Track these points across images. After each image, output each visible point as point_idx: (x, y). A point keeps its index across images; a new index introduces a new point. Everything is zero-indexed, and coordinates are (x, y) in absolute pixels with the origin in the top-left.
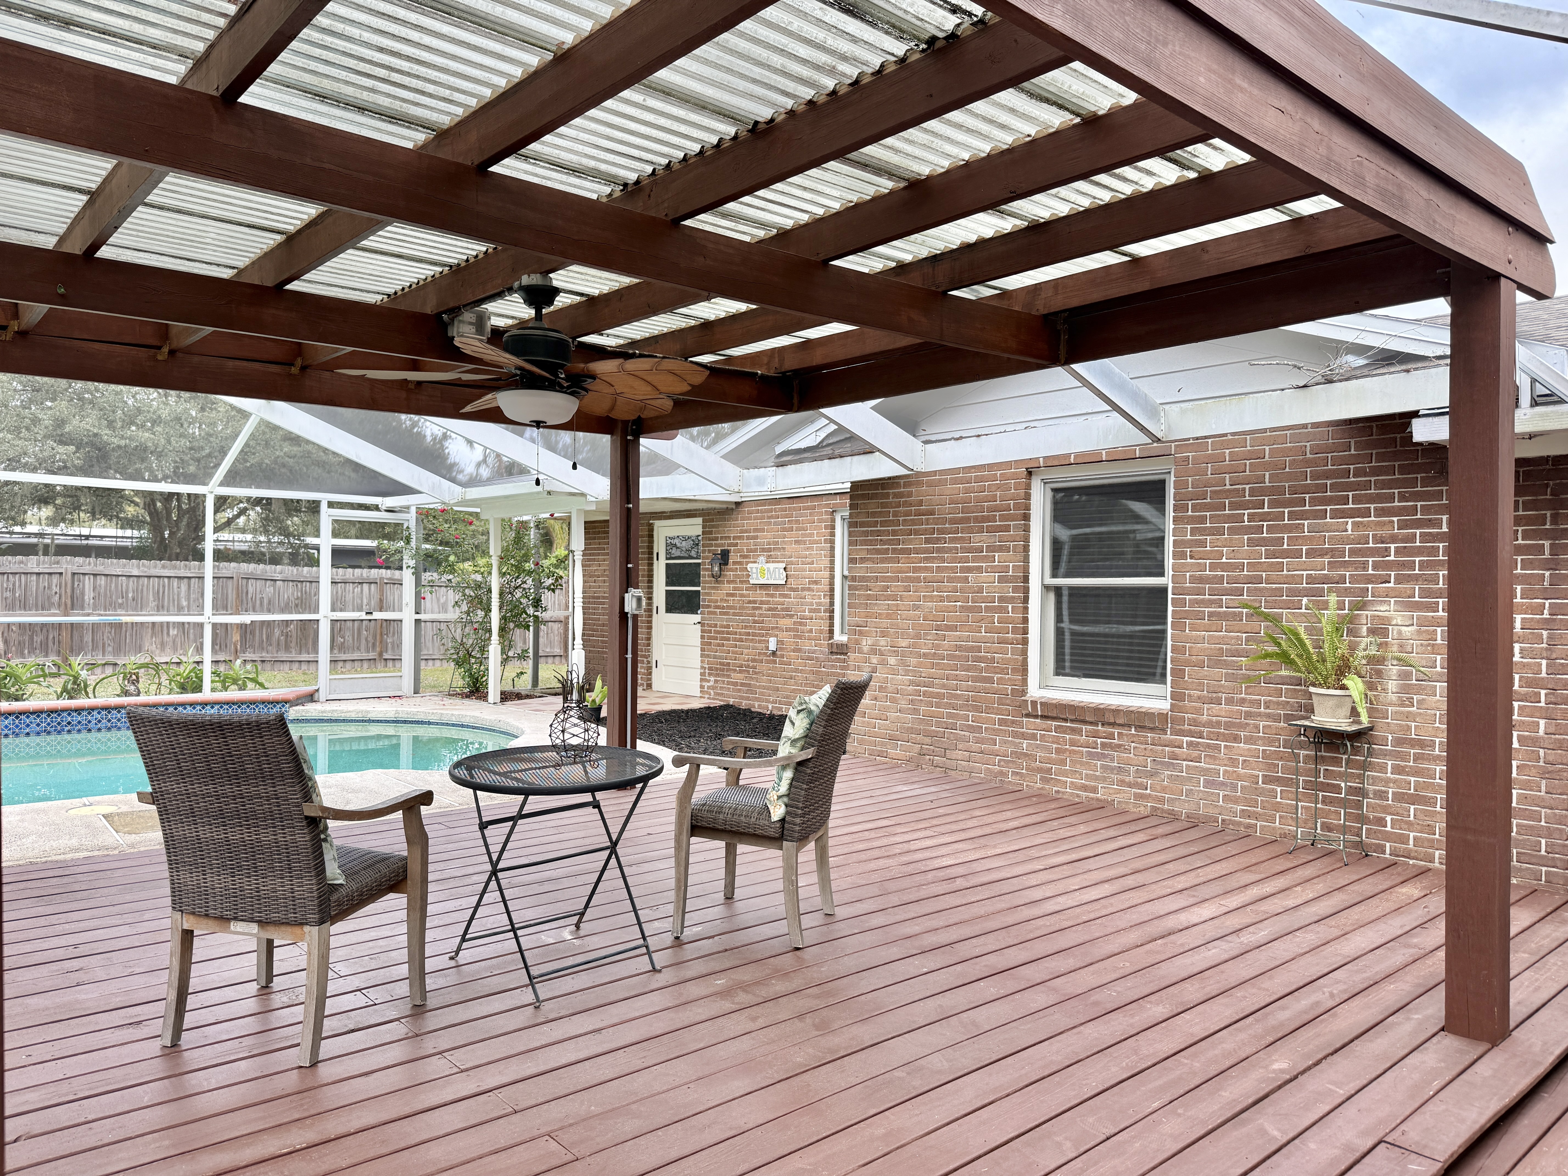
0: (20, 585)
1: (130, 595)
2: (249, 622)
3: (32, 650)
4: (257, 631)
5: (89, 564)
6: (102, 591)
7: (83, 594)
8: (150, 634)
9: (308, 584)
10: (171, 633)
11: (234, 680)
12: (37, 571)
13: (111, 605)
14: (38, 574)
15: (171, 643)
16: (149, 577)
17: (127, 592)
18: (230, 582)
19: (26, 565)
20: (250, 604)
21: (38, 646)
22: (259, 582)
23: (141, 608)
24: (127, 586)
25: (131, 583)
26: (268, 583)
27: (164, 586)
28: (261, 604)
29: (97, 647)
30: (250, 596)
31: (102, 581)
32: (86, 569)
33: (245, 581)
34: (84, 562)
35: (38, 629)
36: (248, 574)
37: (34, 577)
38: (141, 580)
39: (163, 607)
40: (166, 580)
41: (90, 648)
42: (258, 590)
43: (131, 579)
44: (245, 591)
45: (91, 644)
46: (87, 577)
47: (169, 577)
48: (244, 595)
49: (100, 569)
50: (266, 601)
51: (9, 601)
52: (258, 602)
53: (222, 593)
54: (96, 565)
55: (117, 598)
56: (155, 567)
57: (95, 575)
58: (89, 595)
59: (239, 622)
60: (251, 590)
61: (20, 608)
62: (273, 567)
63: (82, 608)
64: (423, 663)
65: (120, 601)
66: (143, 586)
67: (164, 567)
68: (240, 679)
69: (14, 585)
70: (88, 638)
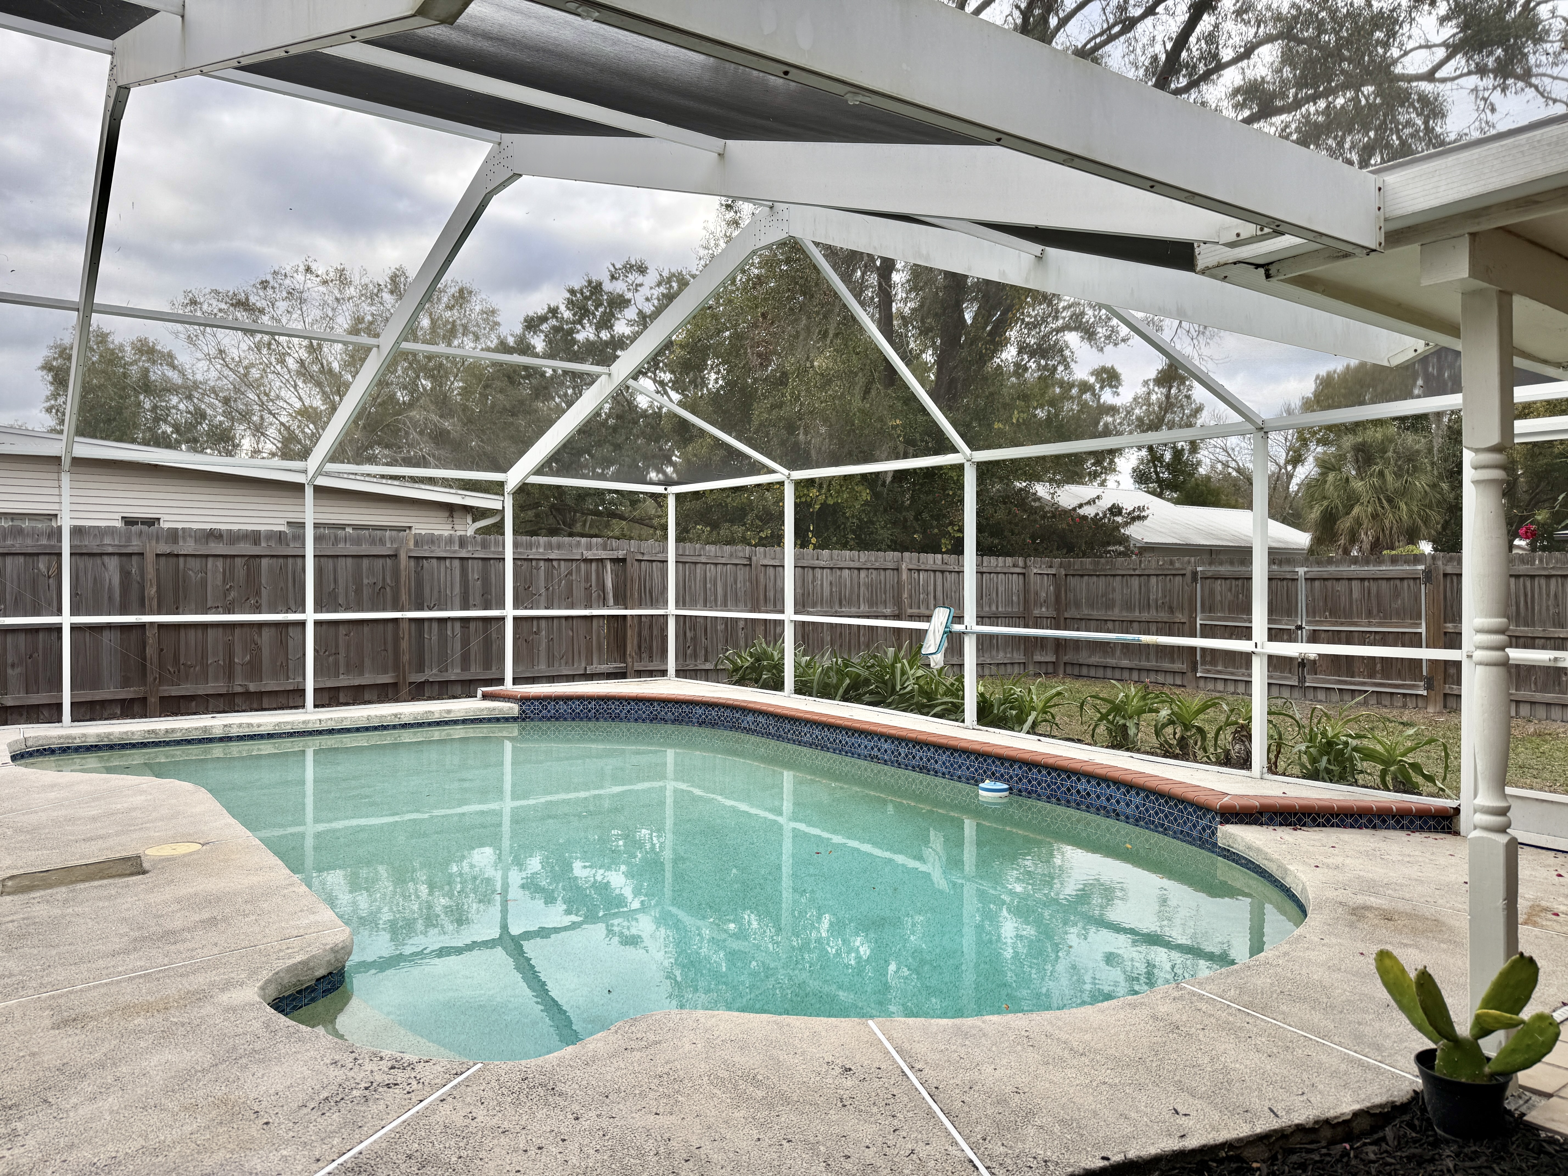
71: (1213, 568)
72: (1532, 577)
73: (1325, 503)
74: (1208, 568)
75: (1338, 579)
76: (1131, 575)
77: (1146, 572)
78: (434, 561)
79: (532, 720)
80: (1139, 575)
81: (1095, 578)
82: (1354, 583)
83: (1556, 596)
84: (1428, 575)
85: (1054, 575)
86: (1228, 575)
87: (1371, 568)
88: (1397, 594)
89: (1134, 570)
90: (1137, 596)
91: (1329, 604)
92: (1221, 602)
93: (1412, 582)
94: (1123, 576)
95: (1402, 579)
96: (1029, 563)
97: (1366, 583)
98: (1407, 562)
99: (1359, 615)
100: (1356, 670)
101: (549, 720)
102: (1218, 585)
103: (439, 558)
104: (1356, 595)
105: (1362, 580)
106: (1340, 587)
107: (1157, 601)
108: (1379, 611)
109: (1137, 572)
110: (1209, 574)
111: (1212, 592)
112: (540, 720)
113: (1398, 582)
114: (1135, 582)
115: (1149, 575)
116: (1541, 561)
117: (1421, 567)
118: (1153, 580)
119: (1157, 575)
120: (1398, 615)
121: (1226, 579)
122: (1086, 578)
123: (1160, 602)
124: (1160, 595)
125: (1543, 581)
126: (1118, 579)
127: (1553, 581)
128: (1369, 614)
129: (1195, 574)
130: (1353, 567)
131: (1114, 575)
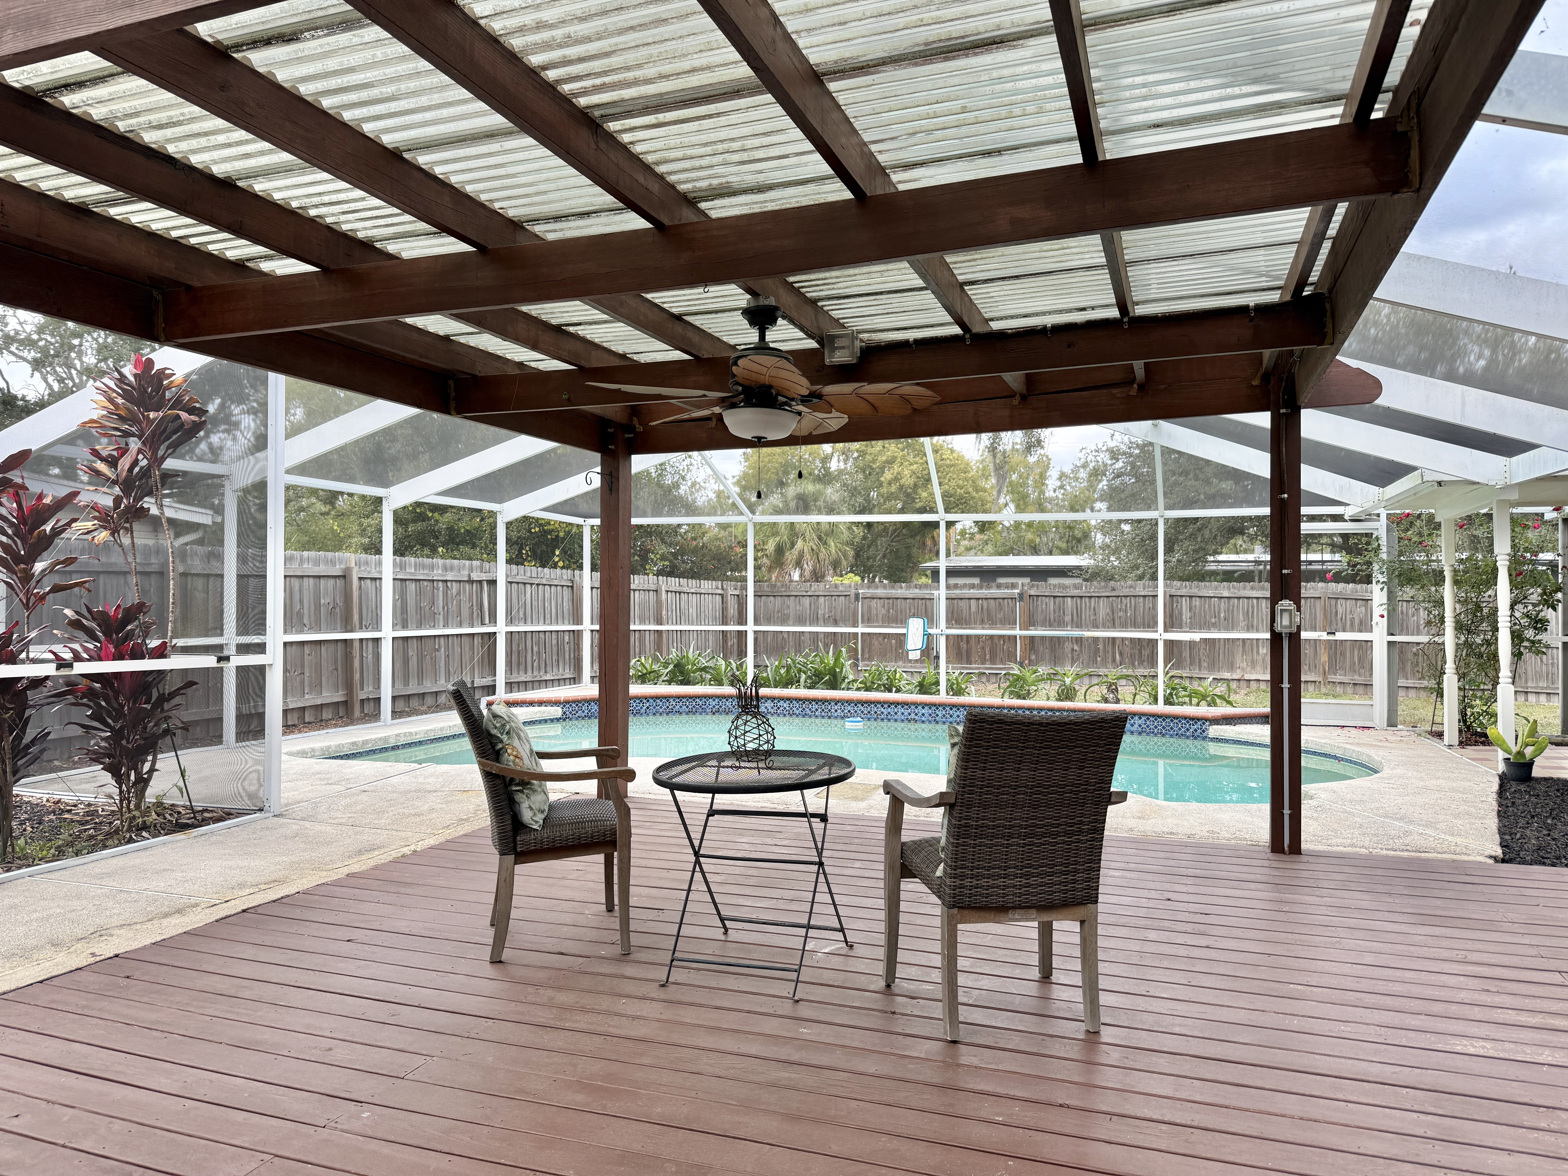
0: (1131, 607)
1: (1222, 615)
2: (1198, 640)
3: (1141, 663)
4: (1348, 653)
5: (1186, 587)
6: (1197, 611)
7: (1181, 614)
8: (1240, 653)
9: (1405, 604)
10: (1261, 652)
11: (1202, 696)
12: (1143, 594)
13: (1205, 624)
14: (1144, 596)
15: (1261, 662)
16: (1239, 598)
17: (1219, 613)
18: (1318, 602)
19: (1135, 589)
20: (1340, 625)
21: (1146, 658)
22: (1348, 602)
23: (1233, 627)
24: (1219, 606)
25: (1223, 604)
26: (1359, 602)
27: (1253, 607)
28: (1352, 624)
29: (1194, 661)
30: (1339, 616)
31: (1197, 602)
32: (1183, 592)
33: (1333, 601)
34: (1181, 585)
35: (1145, 644)
36: (1337, 594)
37: (1141, 599)
38: (1232, 601)
39: (1252, 627)
40: (1255, 601)
41: (1188, 662)
42: (1348, 610)
43: (1223, 600)
44: (1334, 610)
45: (1188, 659)
46: (1184, 599)
47: (1257, 598)
48: (1333, 615)
49: (1194, 591)
50: (1357, 621)
51: (1123, 619)
52: (1348, 623)
53: (1311, 614)
54: (1191, 588)
55: (1211, 617)
56: (1244, 588)
57: (1191, 597)
58: (1186, 616)
59: (1188, 639)
60: (1340, 610)
61: (1131, 627)
62: (1364, 586)
63: (1181, 626)
64: (1402, 693)
65: (1213, 620)
66: (1233, 606)
67: (1252, 588)
68: (1209, 696)
69: (1126, 606)
70: (1186, 653)
71: (871, 591)
72: (1081, 597)
73: (777, 539)
74: (866, 591)
75: (961, 599)
76: (804, 596)
77: (816, 594)
78: (369, 581)
79: (571, 720)
80: (810, 596)
81: (772, 598)
82: (972, 601)
83: (1094, 608)
84: (1021, 596)
85: (738, 596)
86: (882, 596)
87: (984, 591)
88: (1001, 608)
89: (807, 592)
90: (808, 612)
91: (955, 616)
92: (877, 615)
93: (1010, 601)
94: (796, 596)
95: (1004, 599)
96: (725, 586)
97: (980, 601)
98: (1007, 587)
99: (975, 623)
100: (973, 660)
101: (583, 719)
102: (874, 603)
103: (371, 579)
104: (973, 609)
105: (978, 599)
106: (963, 604)
107: (824, 615)
108: (988, 620)
109: (809, 594)
110: (869, 595)
111: (870, 608)
112: (577, 719)
113: (1001, 601)
114: (807, 601)
115: (818, 596)
116: (1086, 587)
117: (1017, 591)
118: (822, 599)
119: (825, 596)
120: (1001, 623)
121: (880, 598)
122: (763, 598)
123: (827, 616)
124: (827, 610)
125: (1087, 600)
126: (792, 598)
127: (1093, 599)
128: (982, 622)
129: (857, 596)
130: (972, 591)
131: (789, 596)
